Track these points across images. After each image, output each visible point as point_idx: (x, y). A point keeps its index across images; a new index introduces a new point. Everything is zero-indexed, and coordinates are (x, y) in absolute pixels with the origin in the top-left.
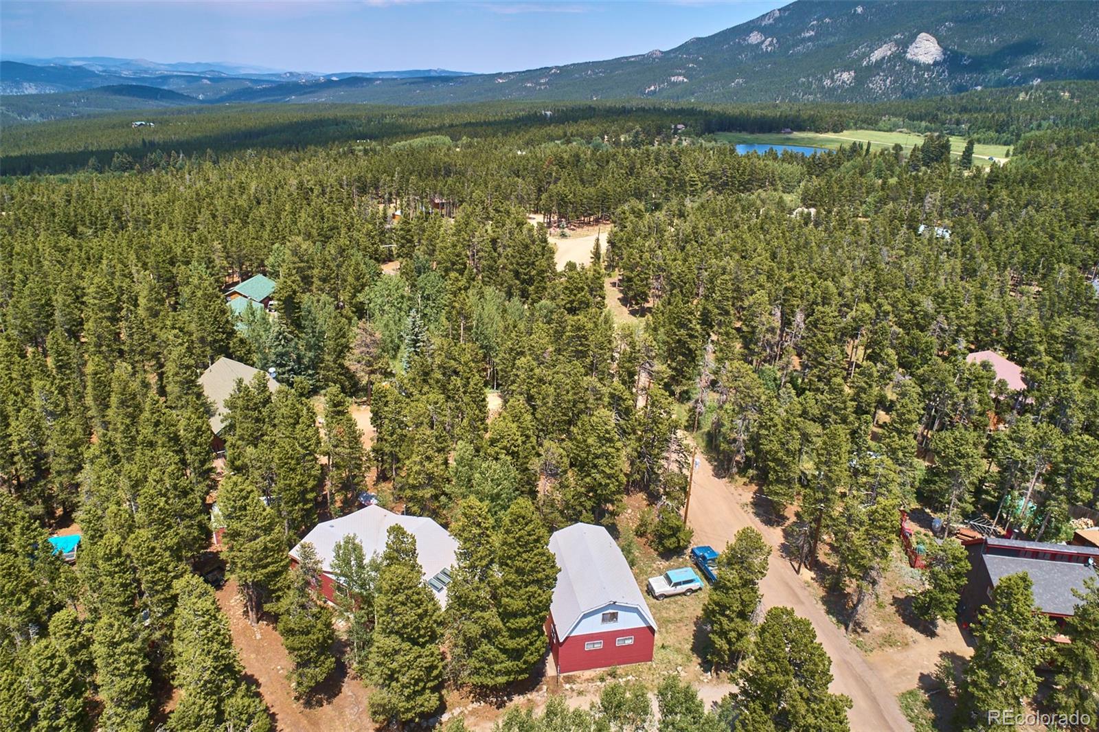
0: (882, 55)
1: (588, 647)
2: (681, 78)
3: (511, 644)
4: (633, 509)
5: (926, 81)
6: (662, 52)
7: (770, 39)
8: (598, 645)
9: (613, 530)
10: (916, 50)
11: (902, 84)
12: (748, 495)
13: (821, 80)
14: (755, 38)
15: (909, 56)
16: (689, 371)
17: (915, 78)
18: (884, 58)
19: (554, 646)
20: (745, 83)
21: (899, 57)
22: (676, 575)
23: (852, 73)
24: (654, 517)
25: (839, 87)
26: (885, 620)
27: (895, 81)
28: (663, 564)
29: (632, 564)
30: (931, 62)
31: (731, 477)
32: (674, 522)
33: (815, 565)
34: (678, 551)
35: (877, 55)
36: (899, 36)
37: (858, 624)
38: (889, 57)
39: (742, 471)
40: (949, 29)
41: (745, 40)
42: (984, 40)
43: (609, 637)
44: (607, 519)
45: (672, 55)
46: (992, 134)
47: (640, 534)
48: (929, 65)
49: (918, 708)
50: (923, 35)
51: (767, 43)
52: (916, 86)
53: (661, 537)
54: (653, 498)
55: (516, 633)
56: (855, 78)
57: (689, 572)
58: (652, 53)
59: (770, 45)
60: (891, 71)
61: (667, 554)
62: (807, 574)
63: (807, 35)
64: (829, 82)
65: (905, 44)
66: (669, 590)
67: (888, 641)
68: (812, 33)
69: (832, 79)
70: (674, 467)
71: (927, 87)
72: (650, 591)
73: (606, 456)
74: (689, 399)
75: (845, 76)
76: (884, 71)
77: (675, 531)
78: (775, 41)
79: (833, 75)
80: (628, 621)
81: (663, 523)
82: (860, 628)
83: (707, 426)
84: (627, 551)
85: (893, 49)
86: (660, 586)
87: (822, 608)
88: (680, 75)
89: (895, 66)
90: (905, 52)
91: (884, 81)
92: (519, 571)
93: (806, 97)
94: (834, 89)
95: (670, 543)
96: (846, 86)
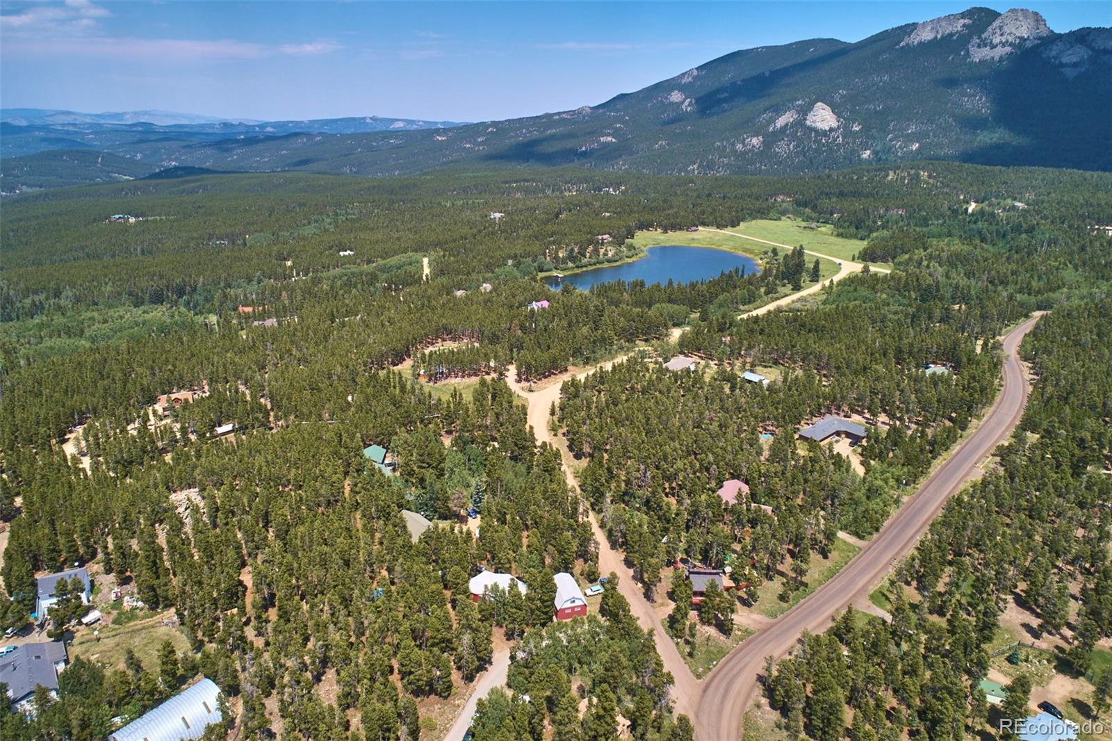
0: (785, 122)
1: (566, 612)
2: (609, 139)
3: (545, 610)
4: (579, 565)
5: (824, 146)
6: (592, 108)
7: (689, 100)
8: (570, 611)
9: (572, 574)
10: (814, 118)
11: (804, 148)
12: (623, 557)
13: (733, 144)
14: (676, 97)
15: (808, 123)
16: (601, 500)
17: (814, 143)
18: (787, 124)
19: (556, 612)
20: (667, 144)
21: (800, 123)
22: (594, 589)
23: (760, 138)
24: (586, 568)
25: (750, 150)
26: (662, 598)
27: (797, 146)
28: (590, 585)
29: (579, 586)
30: (827, 128)
31: (617, 549)
32: (593, 570)
33: (642, 581)
34: (595, 580)
35: (781, 122)
36: (800, 102)
37: (653, 600)
38: (792, 124)
39: (621, 547)
40: (843, 96)
41: (667, 98)
42: (871, 107)
43: (572, 608)
44: (570, 570)
45: (601, 111)
46: (853, 230)
47: (581, 575)
48: (825, 131)
49: (666, 623)
50: (819, 104)
51: (686, 103)
52: (816, 150)
53: (589, 576)
54: (586, 561)
55: (545, 607)
56: (763, 142)
57: (599, 587)
58: (582, 109)
59: (689, 105)
60: (794, 136)
61: (591, 581)
62: (640, 585)
63: (723, 96)
64: (741, 146)
65: (805, 110)
66: (592, 593)
67: (662, 605)
68: (727, 95)
69: (744, 144)
70: (593, 549)
71: (824, 151)
72: (585, 594)
73: (568, 548)
74: (602, 512)
75: (755, 141)
76: (787, 136)
77: (594, 573)
78: (693, 102)
79: (744, 139)
80: (578, 603)
81: (589, 571)
82: (653, 601)
83: (608, 527)
84: (577, 581)
85: (795, 116)
86: (589, 592)
87: (643, 596)
88: (608, 135)
89: (797, 132)
90: (805, 119)
91: (788, 145)
92: (547, 589)
93: (721, 160)
94: (746, 153)
95: (592, 577)
96: (756, 150)
